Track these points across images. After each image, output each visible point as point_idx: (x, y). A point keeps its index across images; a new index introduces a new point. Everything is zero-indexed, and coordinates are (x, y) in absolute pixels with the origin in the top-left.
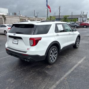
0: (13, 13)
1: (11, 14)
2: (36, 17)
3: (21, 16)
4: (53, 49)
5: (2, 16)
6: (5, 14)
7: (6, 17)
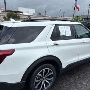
0: (38, 13)
1: (37, 14)
2: (61, 17)
3: (46, 16)
4: (44, 70)
5: (27, 16)
6: (30, 14)
7: (31, 17)
